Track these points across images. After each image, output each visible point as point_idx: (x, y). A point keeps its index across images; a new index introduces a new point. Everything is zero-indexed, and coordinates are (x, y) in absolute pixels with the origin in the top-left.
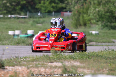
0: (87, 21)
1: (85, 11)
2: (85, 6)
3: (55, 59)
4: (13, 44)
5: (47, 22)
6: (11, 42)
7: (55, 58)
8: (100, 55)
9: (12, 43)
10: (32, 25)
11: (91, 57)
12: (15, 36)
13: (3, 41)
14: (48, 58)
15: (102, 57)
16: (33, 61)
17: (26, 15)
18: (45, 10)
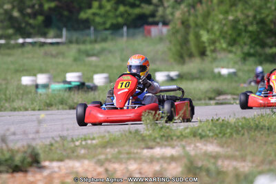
0: (206, 45)
1: (200, 20)
2: (201, 9)
3: (156, 138)
4: (37, 108)
5: (110, 52)
6: (32, 104)
7: (157, 136)
8: (265, 126)
9: (36, 105)
10: (75, 60)
11: (242, 132)
12: (39, 87)
13: (13, 101)
14: (140, 138)
15: (268, 129)
16: (104, 146)
17: (60, 36)
18: (104, 23)
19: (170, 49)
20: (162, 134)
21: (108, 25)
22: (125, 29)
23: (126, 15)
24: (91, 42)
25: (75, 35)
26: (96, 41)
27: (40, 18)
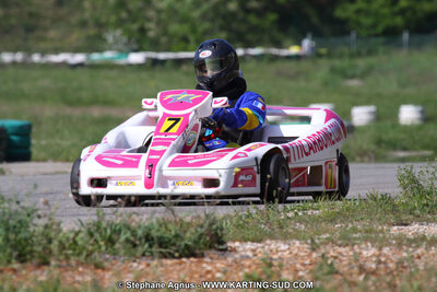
21: (380, 29)
22: (406, 36)
23: (409, 14)
24: (352, 56)
26: (359, 54)
27: (272, 17)
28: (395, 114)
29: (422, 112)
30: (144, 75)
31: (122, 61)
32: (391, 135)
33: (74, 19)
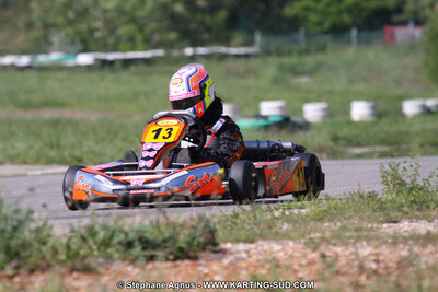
3: (402, 205)
5: (330, 68)
7: (404, 201)
10: (276, 81)
14: (377, 206)
16: (320, 218)
17: (250, 43)
18: (320, 24)
19: (426, 64)
20: (412, 199)
21: (327, 25)
22: (354, 32)
23: (356, 12)
24: (301, 53)
25: (276, 42)
26: (307, 52)
27: (222, 15)
28: (347, 111)
29: (374, 108)
30: (94, 76)
31: (70, 62)
32: (346, 131)
33: (21, 22)
